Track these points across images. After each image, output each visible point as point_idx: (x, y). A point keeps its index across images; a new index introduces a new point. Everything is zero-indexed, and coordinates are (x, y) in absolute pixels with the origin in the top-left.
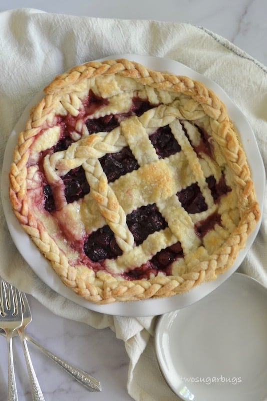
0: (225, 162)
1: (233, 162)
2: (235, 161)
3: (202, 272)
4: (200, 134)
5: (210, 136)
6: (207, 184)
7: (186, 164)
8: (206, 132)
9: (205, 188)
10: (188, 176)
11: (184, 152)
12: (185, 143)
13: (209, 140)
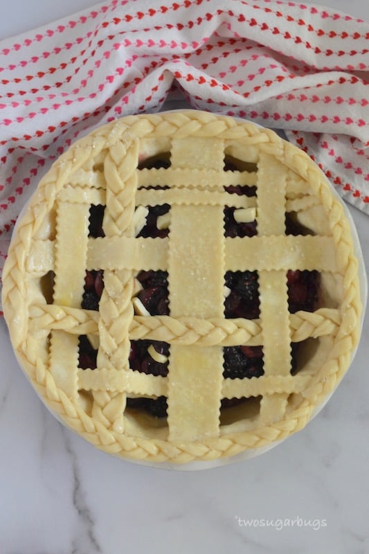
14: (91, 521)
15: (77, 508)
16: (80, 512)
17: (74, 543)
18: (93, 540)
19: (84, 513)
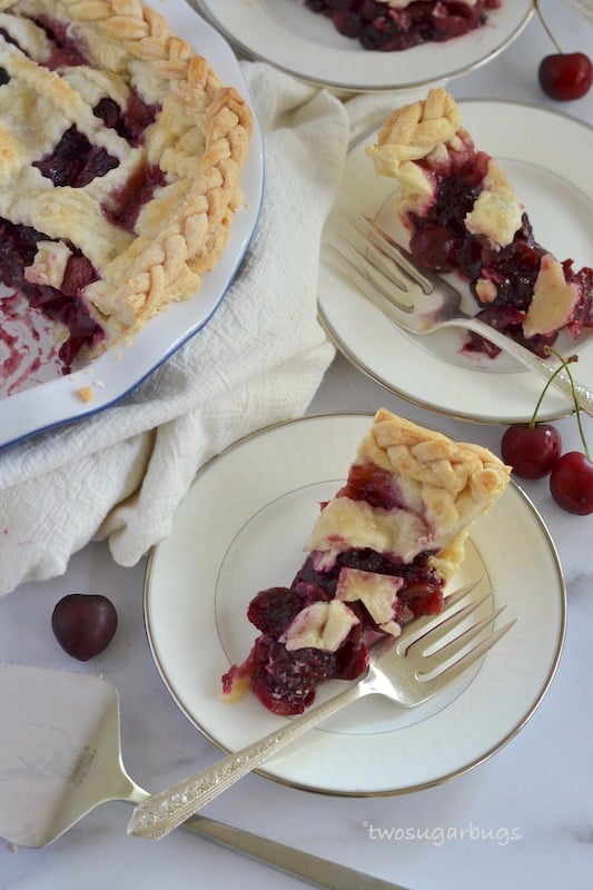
0: (122, 53)
1: (139, 40)
2: (142, 33)
3: (153, 269)
4: (42, 32)
5: (68, 25)
6: (100, 121)
7: (31, 99)
8: (55, 20)
9: (97, 130)
10: (46, 121)
11: (16, 78)
12: (12, 55)
13: (69, 34)
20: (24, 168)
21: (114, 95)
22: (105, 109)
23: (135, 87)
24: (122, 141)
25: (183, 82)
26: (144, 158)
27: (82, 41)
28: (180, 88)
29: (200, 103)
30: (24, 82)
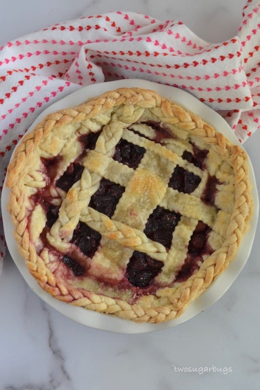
0: (187, 133)
1: (193, 129)
2: (194, 127)
3: (236, 231)
4: (150, 127)
5: (160, 122)
6: (186, 161)
7: (158, 157)
9: (186, 165)
10: (167, 166)
11: (149, 150)
12: (145, 142)
13: (161, 126)
14: (63, 359)
15: (52, 350)
16: (54, 353)
17: (51, 375)
18: (65, 372)
19: (57, 353)
20: (167, 189)
21: (189, 150)
22: (186, 156)
23: (194, 143)
24: (198, 169)
25: (217, 146)
26: (209, 174)
27: (168, 128)
28: (217, 149)
29: (227, 155)
30: (153, 152)
